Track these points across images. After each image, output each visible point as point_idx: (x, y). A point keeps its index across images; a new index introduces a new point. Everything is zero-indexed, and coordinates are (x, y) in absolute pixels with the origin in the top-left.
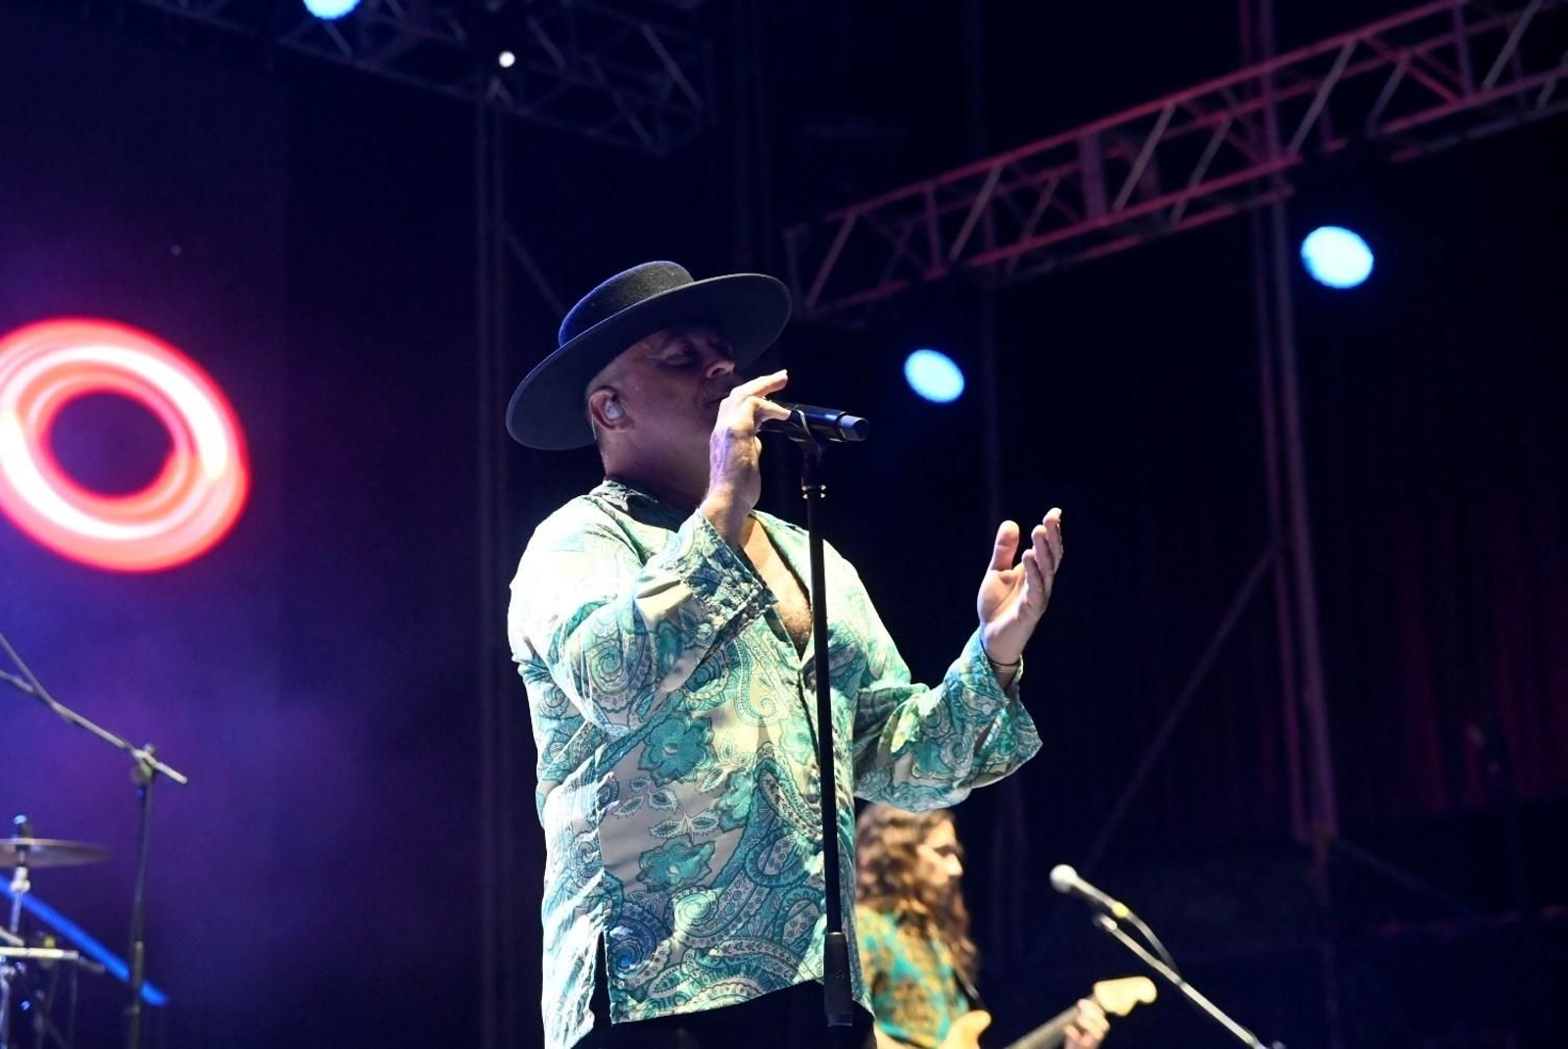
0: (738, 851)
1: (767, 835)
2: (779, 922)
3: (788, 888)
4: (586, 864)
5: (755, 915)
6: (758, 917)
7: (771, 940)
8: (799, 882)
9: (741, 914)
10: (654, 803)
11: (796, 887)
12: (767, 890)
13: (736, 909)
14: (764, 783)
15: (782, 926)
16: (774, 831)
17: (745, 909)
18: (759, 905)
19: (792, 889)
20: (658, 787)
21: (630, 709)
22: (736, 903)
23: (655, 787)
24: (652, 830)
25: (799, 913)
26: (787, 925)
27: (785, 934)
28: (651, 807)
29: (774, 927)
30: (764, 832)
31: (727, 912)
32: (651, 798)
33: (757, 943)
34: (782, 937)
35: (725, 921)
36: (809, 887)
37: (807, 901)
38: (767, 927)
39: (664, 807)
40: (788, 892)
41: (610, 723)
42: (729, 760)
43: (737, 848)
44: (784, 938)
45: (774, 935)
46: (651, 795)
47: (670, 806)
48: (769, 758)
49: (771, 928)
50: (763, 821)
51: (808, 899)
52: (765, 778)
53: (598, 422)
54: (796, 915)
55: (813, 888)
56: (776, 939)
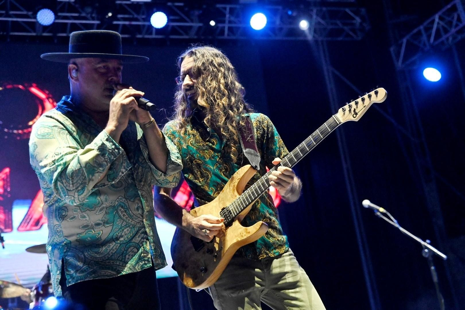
0: (111, 233)
1: (121, 228)
2: (124, 255)
3: (126, 244)
4: (58, 235)
5: (115, 253)
6: (116, 254)
7: (121, 261)
8: (130, 241)
9: (110, 253)
10: (80, 217)
11: (129, 243)
12: (119, 245)
13: (108, 251)
14: (119, 210)
15: (125, 256)
16: (123, 226)
17: (111, 251)
18: (116, 250)
19: (128, 244)
20: (82, 212)
21: (76, 190)
22: (108, 249)
23: (81, 212)
24: (80, 227)
25: (130, 251)
26: (127, 256)
27: (126, 259)
28: (80, 219)
29: (122, 257)
30: (120, 227)
31: (105, 251)
32: (79, 216)
33: (115, 262)
34: (125, 260)
35: (104, 254)
36: (134, 242)
37: (133, 247)
38: (119, 257)
39: (84, 219)
40: (127, 245)
41: (68, 195)
42: (106, 203)
43: (111, 232)
44: (126, 260)
45: (122, 259)
46: (80, 215)
47: (86, 219)
48: (121, 202)
49: (121, 256)
50: (119, 223)
51: (133, 246)
52: (119, 209)
53: (70, 77)
54: (129, 252)
55: (135, 243)
56: (123, 260)
